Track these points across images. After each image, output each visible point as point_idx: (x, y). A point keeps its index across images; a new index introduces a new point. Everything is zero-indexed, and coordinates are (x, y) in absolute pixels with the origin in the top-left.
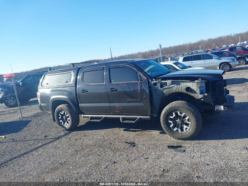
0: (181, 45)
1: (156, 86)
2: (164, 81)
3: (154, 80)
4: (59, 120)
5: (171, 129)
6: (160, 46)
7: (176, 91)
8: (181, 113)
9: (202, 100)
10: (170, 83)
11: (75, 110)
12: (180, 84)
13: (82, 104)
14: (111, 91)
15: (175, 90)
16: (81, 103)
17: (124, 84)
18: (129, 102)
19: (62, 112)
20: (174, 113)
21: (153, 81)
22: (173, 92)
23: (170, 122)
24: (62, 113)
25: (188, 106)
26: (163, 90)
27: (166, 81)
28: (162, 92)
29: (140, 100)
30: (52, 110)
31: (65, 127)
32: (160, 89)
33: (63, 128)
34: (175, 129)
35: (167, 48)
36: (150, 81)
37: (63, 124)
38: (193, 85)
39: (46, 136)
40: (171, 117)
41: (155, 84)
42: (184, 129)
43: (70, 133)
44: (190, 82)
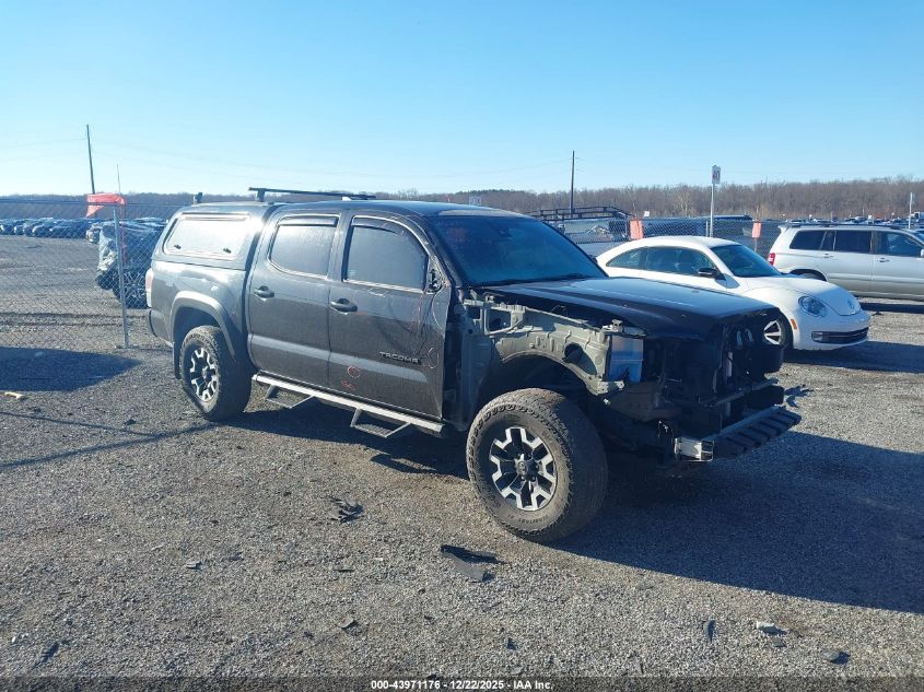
0: (862, 183)
1: (475, 320)
2: (501, 307)
3: (474, 294)
4: (189, 377)
5: (495, 487)
6: (716, 175)
7: (534, 350)
8: (531, 438)
9: (606, 401)
10: (521, 319)
11: (232, 352)
12: (554, 329)
13: (255, 337)
14: (340, 309)
15: (534, 347)
16: (253, 333)
17: (382, 290)
18: (384, 359)
19: (199, 353)
20: (508, 432)
21: (471, 298)
22: (528, 352)
23: (495, 460)
24: (199, 356)
25: (555, 416)
26: (498, 337)
27: (510, 309)
28: (493, 347)
29: (416, 360)
30: (175, 340)
31: (203, 404)
32: (486, 332)
33: (195, 407)
34: (506, 492)
35: (799, 184)
36: (460, 298)
37: (197, 393)
38: (592, 342)
39: (131, 422)
40: (499, 444)
41: (474, 312)
42: (534, 497)
43: (210, 427)
44: (584, 327)
